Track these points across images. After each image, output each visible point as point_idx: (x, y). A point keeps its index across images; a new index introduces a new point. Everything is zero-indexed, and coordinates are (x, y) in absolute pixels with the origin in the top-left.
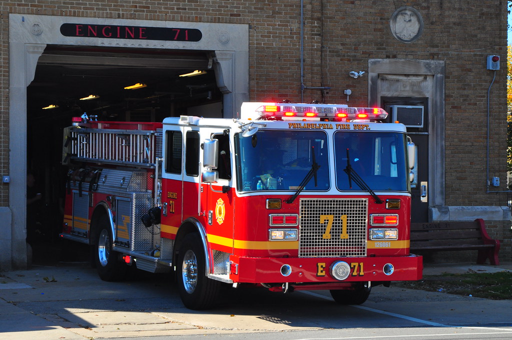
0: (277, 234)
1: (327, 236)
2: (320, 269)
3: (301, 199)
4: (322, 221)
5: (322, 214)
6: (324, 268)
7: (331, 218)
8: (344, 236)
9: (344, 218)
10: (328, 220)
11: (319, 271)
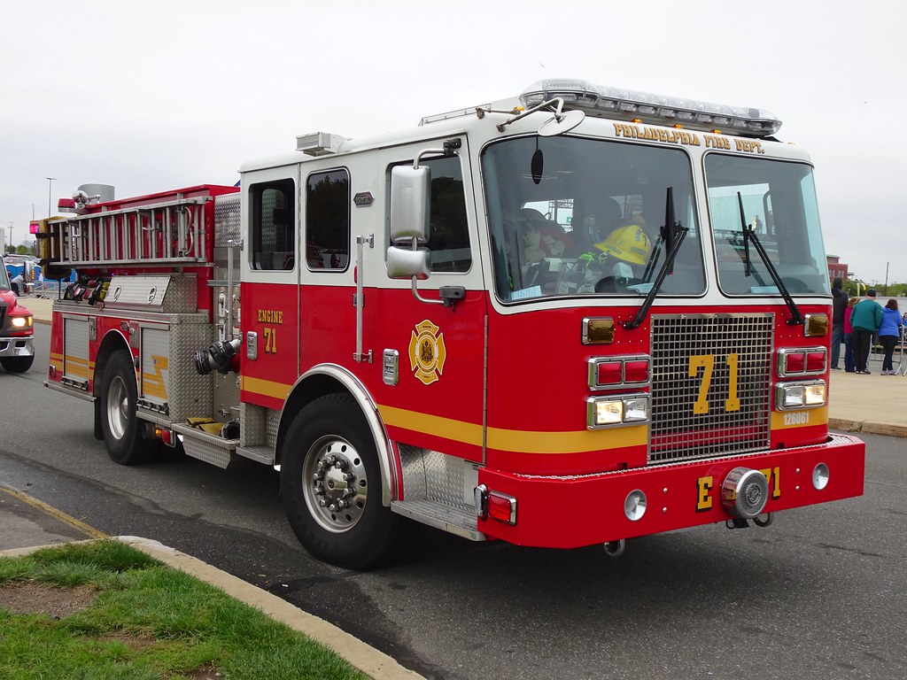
0: (607, 411)
1: (701, 407)
2: (703, 492)
3: (653, 317)
4: (693, 372)
5: (693, 354)
6: (709, 489)
7: (708, 361)
8: (733, 404)
9: (732, 360)
10: (703, 368)
11: (701, 498)
